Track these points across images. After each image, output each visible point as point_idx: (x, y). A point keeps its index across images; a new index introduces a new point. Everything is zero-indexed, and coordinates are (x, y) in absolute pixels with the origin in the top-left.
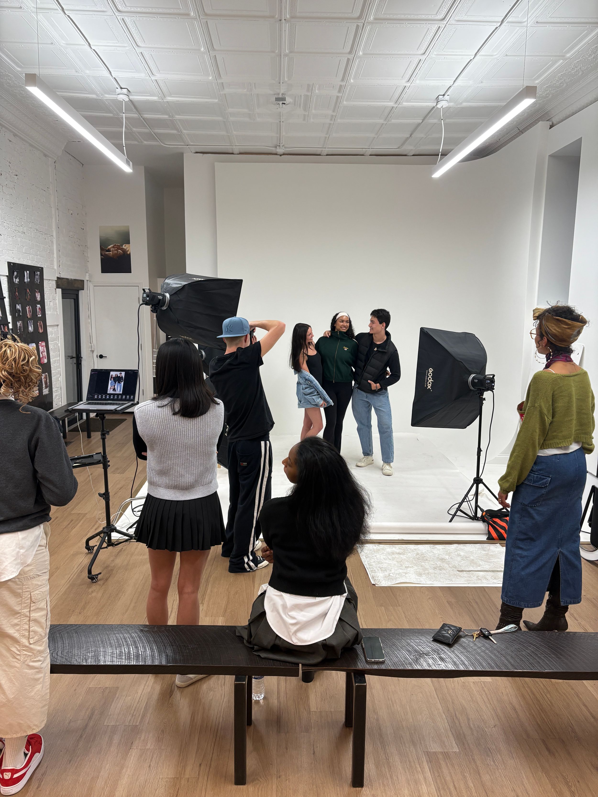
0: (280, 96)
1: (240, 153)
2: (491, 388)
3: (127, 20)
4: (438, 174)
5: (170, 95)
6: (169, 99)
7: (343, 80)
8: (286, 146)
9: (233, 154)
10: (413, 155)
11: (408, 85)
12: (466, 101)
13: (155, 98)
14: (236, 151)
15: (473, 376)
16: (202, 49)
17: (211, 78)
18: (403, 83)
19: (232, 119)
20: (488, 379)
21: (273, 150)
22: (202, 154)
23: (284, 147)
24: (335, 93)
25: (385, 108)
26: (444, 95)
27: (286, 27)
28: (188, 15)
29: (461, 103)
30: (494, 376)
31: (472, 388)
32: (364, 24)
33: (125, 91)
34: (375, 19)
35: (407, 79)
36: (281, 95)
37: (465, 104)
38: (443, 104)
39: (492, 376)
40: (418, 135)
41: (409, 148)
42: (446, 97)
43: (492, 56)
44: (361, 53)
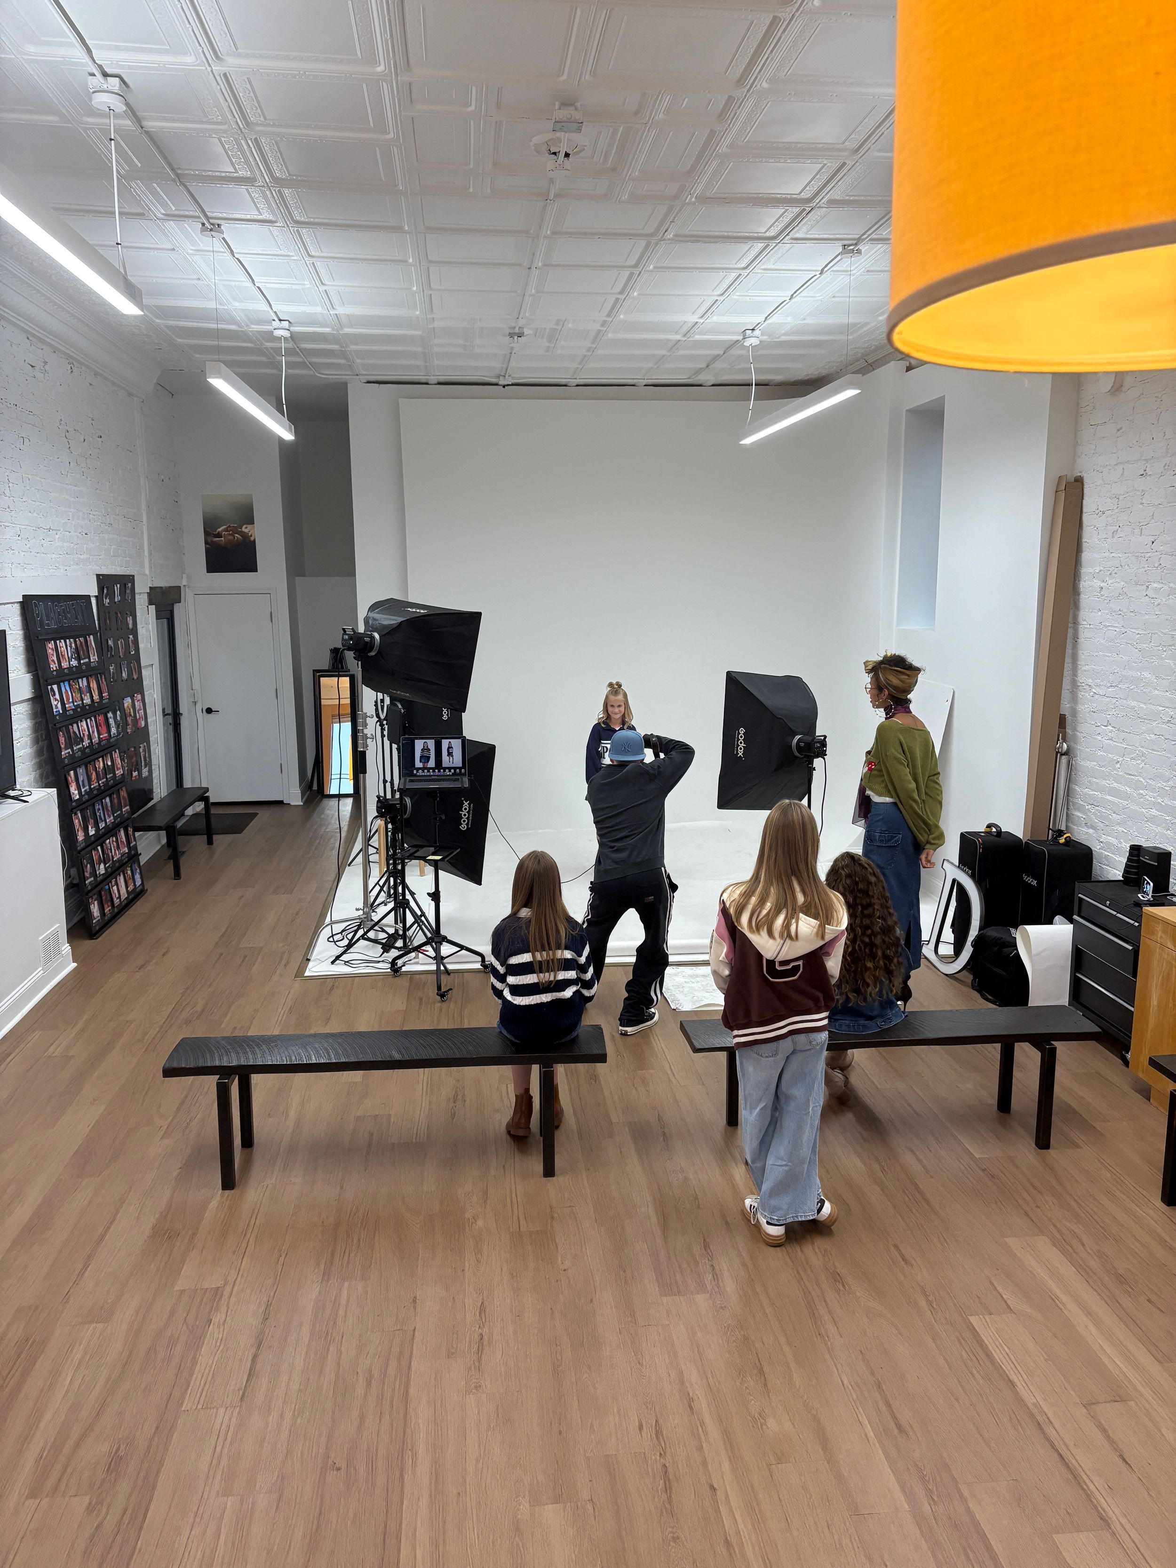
0: (517, 330)
1: (439, 383)
2: (822, 754)
3: (319, 265)
4: (748, 441)
5: (351, 326)
6: (348, 330)
7: (608, 315)
8: (514, 376)
9: (427, 384)
10: (713, 385)
11: (702, 321)
12: (786, 334)
13: (327, 330)
14: (433, 379)
15: (798, 737)
16: (415, 289)
17: (418, 313)
18: (694, 318)
19: (436, 349)
20: (817, 742)
21: (494, 380)
22: (377, 385)
23: (510, 378)
24: (597, 326)
25: (668, 340)
26: (753, 330)
27: (535, 273)
28: (406, 261)
29: (779, 337)
30: (825, 737)
31: (797, 754)
32: (640, 273)
33: (285, 324)
34: (655, 267)
35: (699, 315)
36: (517, 328)
37: (784, 338)
38: (752, 341)
39: (822, 738)
40: (718, 365)
41: (707, 378)
42: (757, 332)
43: (814, 297)
44: (635, 294)
